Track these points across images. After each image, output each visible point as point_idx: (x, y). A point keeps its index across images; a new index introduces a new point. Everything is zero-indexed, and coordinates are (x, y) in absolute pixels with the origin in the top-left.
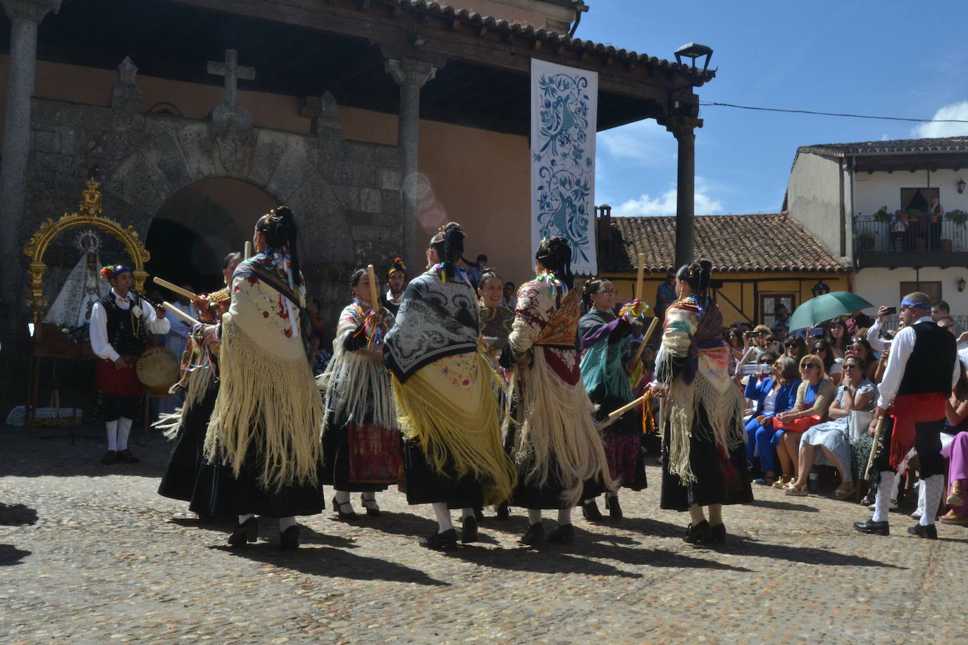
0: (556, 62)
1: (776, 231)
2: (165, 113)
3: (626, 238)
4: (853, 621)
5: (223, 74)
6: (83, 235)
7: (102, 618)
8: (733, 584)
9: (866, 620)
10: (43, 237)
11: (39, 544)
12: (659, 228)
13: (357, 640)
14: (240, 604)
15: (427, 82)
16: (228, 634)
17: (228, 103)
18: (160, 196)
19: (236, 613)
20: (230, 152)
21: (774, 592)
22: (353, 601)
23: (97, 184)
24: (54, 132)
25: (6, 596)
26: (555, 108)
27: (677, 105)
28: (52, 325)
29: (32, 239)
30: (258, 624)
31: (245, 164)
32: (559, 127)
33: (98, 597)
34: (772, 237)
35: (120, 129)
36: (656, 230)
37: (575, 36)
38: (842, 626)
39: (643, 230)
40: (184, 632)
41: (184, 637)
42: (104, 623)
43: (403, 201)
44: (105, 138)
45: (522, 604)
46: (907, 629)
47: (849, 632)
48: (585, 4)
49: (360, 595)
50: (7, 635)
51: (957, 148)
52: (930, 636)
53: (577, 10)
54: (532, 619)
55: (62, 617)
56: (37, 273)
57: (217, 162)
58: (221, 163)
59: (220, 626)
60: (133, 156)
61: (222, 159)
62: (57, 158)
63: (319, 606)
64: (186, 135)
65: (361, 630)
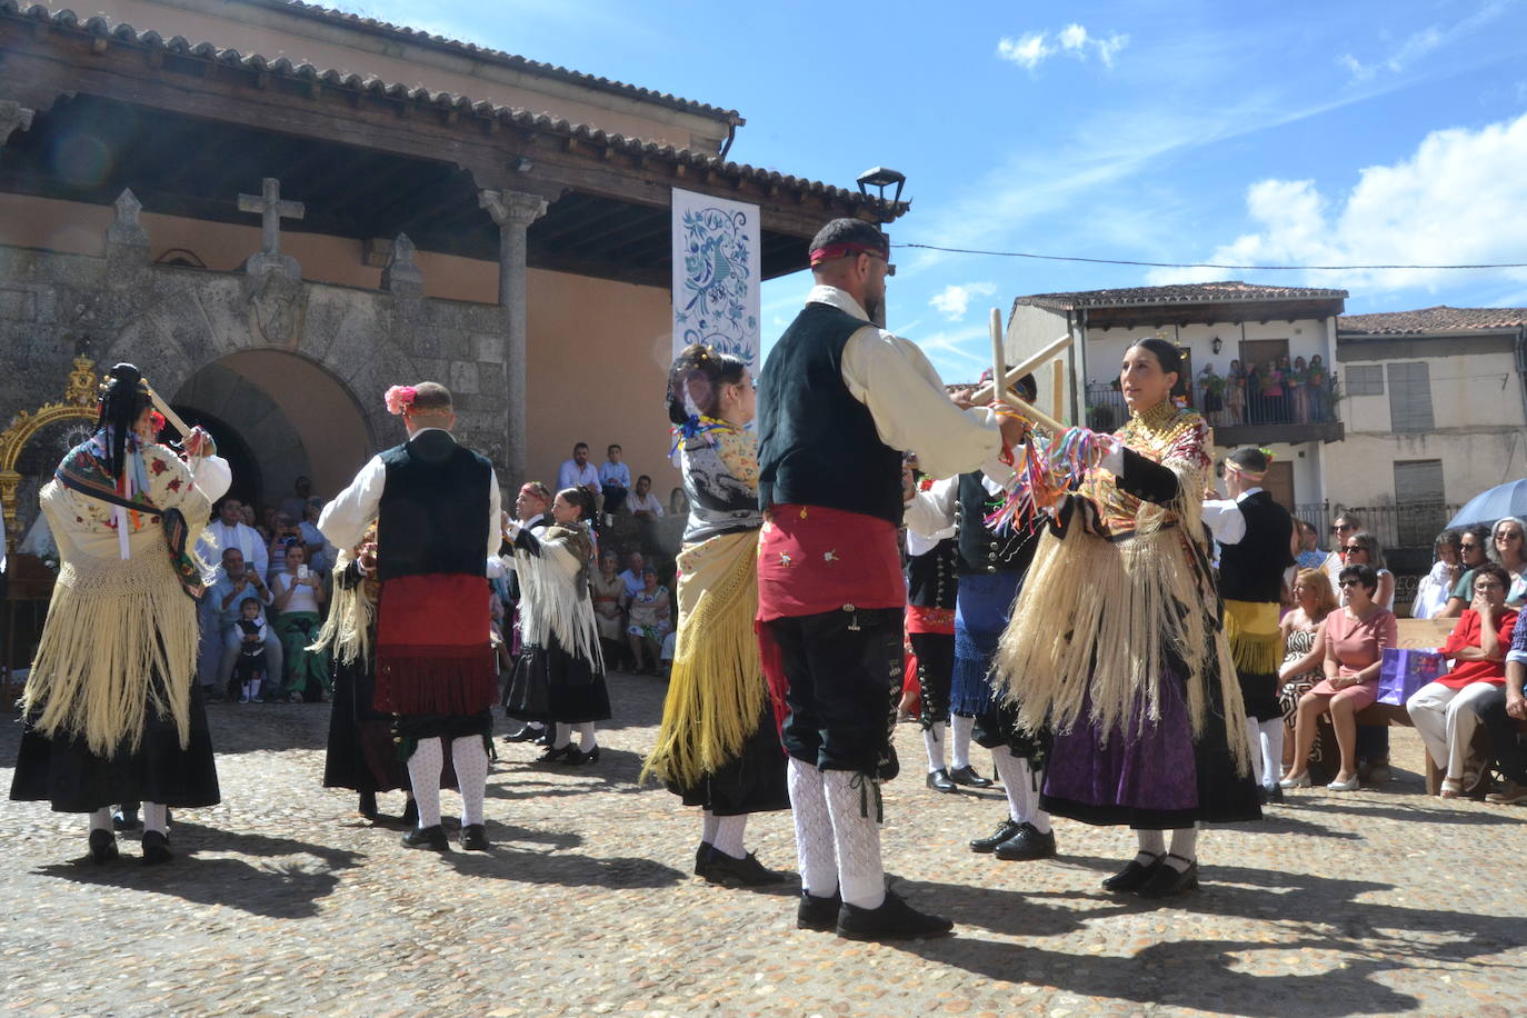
0: (705, 193)
2: (180, 264)
5: (261, 211)
6: (72, 433)
7: (132, 961)
10: (15, 437)
13: (477, 969)
14: (317, 930)
15: (536, 220)
16: (305, 972)
17: (267, 251)
18: (177, 376)
19: (313, 944)
20: (271, 316)
21: (1005, 874)
22: (467, 917)
23: (90, 363)
24: (25, 292)
26: (704, 252)
28: (31, 557)
30: (345, 957)
31: (292, 331)
32: (710, 278)
33: (122, 931)
35: (119, 286)
37: (728, 159)
41: (247, 980)
42: (135, 968)
43: (508, 376)
44: (98, 299)
48: (741, 117)
49: (476, 910)
51: (1211, 297)
53: (729, 124)
54: (703, 928)
55: (76, 962)
56: (8, 486)
57: (255, 330)
58: (261, 330)
59: (294, 963)
60: (138, 323)
61: (262, 324)
62: (32, 328)
63: (424, 927)
64: (211, 294)
65: (482, 956)
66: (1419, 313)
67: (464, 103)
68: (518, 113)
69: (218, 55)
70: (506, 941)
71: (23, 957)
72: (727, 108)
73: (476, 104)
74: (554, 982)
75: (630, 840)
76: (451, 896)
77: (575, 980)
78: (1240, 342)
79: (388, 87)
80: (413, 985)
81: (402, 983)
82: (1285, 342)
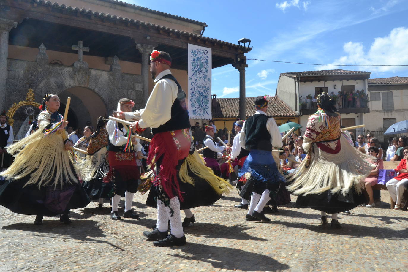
0: (197, 45)
1: (273, 103)
2: (56, 64)
3: (222, 106)
4: (303, 237)
5: (78, 50)
6: (28, 109)
7: (44, 249)
8: (262, 226)
9: (307, 237)
10: (13, 110)
12: (233, 102)
13: (135, 252)
16: (89, 252)
17: (79, 60)
19: (92, 245)
20: (80, 78)
21: (276, 229)
22: (132, 238)
23: (32, 90)
24: (16, 71)
25: (8, 242)
26: (196, 61)
27: (239, 60)
29: (9, 110)
30: (100, 248)
31: (86, 82)
32: (198, 68)
33: (41, 241)
34: (272, 105)
35: (40, 70)
36: (232, 103)
37: (203, 36)
38: (299, 239)
39: (228, 103)
40: (74, 252)
41: (74, 254)
42: (44, 251)
43: (144, 94)
46: (320, 240)
47: (301, 241)
48: (207, 24)
49: (135, 236)
50: (10, 256)
51: (334, 74)
52: (328, 242)
53: (203, 26)
55: (29, 249)
56: (11, 123)
57: (76, 81)
58: (78, 82)
59: (86, 250)
60: (45, 79)
61: (78, 80)
62: (17, 81)
63: (121, 241)
64: (65, 72)
65: (136, 249)
66: (391, 78)
67: (132, 21)
68: (147, 23)
69: (67, 7)
70: (142, 245)
71: (15, 247)
72: (203, 22)
74: (155, 256)
76: (128, 233)
77: (161, 255)
78: (341, 86)
79: (112, 16)
80: (118, 256)
81: (115, 255)
82: (354, 86)
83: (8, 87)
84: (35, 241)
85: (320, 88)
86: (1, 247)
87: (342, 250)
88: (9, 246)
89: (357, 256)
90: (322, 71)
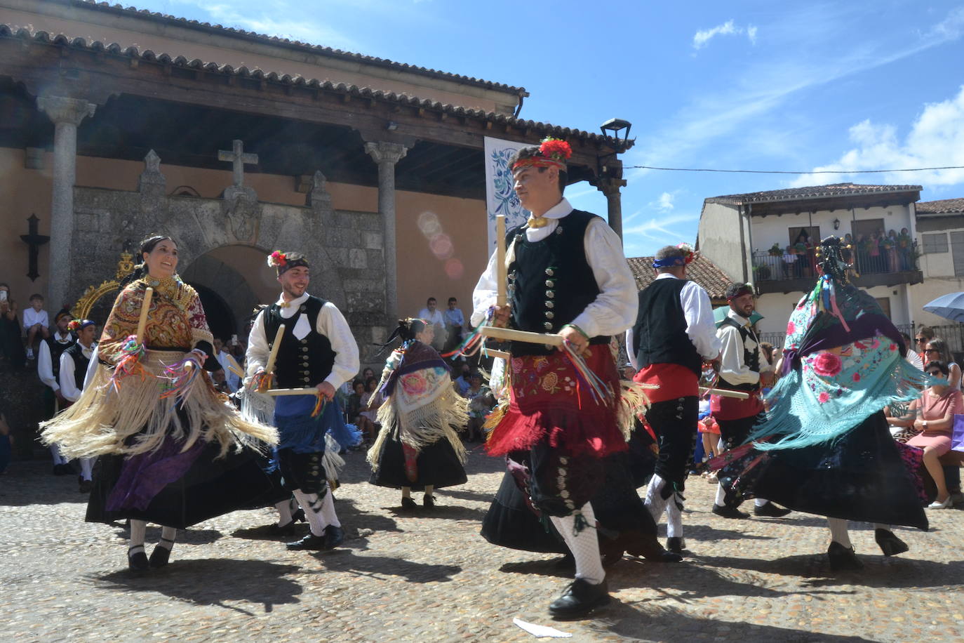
0: (506, 139)
2: (185, 194)
5: (232, 161)
7: (145, 620)
10: (87, 301)
11: (91, 559)
13: (361, 626)
15: (400, 160)
17: (236, 185)
18: (183, 263)
19: (258, 609)
20: (239, 224)
22: (356, 594)
23: (130, 256)
24: (93, 214)
25: (64, 605)
26: (506, 176)
27: (605, 169)
29: (78, 304)
30: (277, 617)
31: (252, 233)
32: (510, 191)
33: (141, 602)
35: (148, 209)
37: (519, 117)
40: (215, 627)
41: (215, 632)
42: (147, 624)
43: (385, 257)
44: (135, 218)
45: (497, 587)
48: (526, 91)
49: (362, 588)
50: (64, 638)
51: (832, 193)
53: (519, 96)
54: (506, 599)
55: (111, 620)
57: (230, 232)
58: (233, 233)
61: (234, 230)
62: (97, 236)
63: (328, 599)
64: (203, 212)
65: (363, 617)
67: (354, 89)
68: (388, 93)
69: (204, 66)
70: (379, 608)
71: (79, 617)
72: (518, 86)
73: (361, 90)
74: (408, 634)
75: (462, 544)
76: (347, 579)
78: (852, 222)
79: (308, 81)
80: (319, 635)
82: (882, 221)
83: (76, 249)
84: (126, 602)
85: (800, 230)
86: (48, 617)
87: (869, 614)
88: (66, 614)
89: (908, 628)
90: (803, 188)
